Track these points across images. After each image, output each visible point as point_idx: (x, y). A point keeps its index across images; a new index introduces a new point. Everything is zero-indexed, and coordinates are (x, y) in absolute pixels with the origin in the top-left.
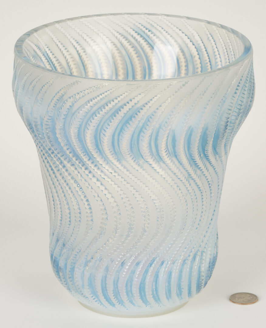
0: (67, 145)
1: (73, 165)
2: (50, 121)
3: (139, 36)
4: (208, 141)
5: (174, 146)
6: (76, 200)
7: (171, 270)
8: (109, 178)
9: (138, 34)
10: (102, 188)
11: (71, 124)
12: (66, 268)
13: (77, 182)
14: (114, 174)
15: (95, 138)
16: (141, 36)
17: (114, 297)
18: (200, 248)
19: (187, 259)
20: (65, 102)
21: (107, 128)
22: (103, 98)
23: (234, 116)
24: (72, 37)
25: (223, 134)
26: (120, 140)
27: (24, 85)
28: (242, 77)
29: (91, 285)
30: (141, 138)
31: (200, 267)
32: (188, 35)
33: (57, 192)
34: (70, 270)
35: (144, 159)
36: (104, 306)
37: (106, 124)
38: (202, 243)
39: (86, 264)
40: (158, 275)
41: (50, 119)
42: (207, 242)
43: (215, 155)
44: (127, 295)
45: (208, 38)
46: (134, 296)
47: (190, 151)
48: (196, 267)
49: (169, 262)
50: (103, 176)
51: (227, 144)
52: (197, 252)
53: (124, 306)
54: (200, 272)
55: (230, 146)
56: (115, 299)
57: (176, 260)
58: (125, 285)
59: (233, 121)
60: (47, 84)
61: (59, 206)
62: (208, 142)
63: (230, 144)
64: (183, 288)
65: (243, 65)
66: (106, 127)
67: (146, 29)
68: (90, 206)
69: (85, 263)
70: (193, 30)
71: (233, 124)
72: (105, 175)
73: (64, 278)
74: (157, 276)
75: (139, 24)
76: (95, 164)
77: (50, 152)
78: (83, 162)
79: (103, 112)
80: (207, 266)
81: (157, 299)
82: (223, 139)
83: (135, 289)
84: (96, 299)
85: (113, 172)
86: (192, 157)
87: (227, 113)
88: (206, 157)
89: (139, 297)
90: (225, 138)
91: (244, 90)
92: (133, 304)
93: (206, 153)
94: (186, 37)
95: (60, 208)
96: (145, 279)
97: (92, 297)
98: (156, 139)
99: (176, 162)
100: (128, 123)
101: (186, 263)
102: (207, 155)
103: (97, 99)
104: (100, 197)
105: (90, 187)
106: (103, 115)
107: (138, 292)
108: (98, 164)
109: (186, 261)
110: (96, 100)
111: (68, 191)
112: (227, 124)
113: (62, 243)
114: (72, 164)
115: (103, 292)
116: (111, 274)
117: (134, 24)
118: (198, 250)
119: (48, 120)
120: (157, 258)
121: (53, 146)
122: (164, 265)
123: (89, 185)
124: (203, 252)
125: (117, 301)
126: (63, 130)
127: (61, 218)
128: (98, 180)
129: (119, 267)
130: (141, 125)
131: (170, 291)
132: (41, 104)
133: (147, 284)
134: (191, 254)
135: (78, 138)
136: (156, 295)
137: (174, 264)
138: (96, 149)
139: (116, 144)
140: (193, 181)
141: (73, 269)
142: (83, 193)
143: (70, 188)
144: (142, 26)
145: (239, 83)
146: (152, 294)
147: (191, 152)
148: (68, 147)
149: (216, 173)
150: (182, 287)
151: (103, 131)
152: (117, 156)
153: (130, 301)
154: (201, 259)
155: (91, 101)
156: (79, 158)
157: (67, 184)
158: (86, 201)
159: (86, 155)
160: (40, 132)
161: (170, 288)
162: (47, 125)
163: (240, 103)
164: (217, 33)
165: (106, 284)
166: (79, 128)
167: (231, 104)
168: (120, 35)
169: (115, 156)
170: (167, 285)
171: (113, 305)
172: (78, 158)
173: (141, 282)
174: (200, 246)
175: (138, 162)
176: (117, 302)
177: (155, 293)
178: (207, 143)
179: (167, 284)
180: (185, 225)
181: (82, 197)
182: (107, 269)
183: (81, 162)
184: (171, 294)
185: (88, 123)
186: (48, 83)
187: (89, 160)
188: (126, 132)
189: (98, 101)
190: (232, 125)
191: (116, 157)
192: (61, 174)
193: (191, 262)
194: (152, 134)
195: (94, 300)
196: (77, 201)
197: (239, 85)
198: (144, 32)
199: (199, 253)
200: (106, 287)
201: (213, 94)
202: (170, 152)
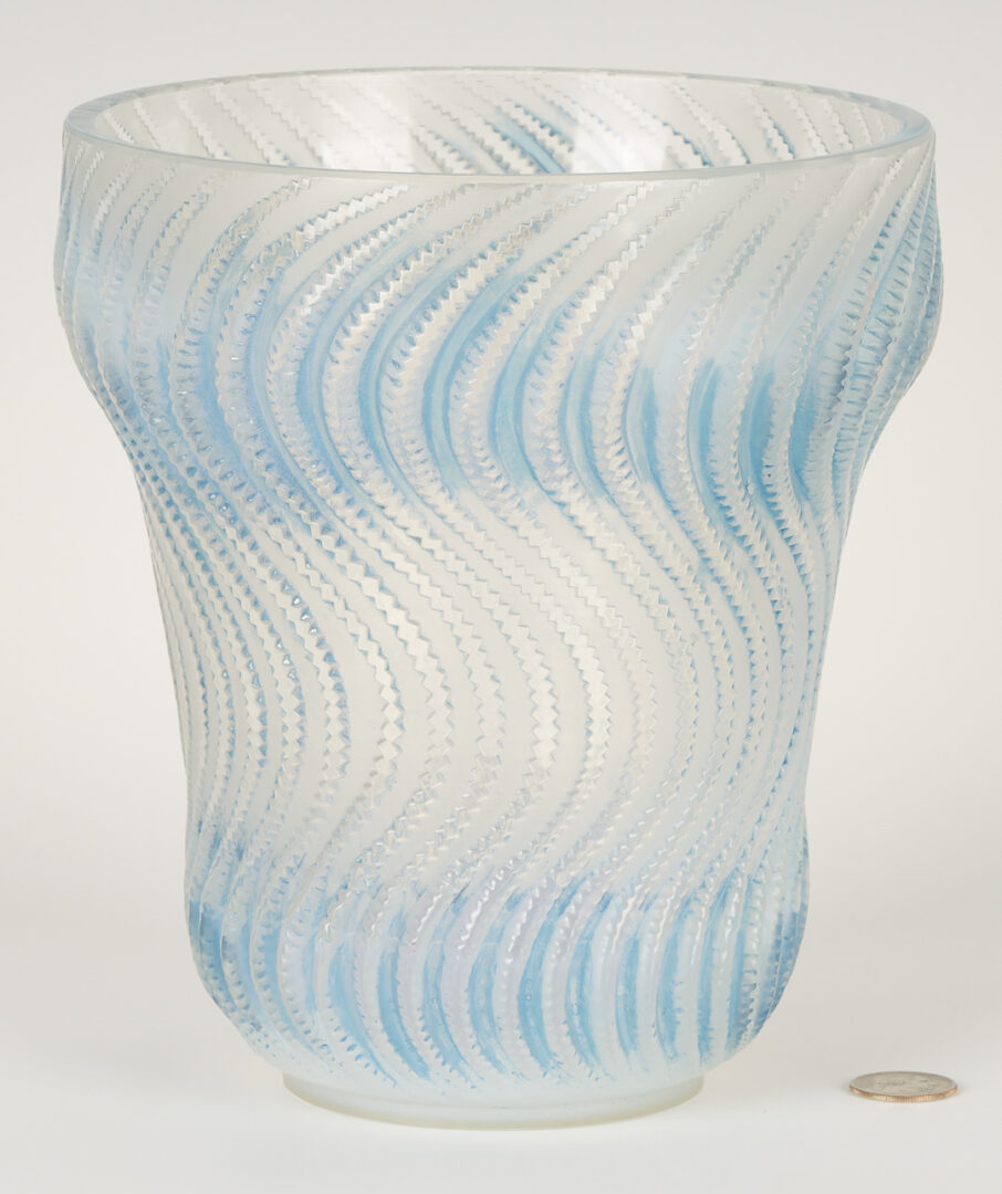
0: (255, 437)
1: (279, 520)
2: (192, 349)
3: (516, 152)
4: (772, 425)
5: (650, 436)
6: (287, 662)
7: (636, 934)
8: (408, 560)
9: (513, 146)
10: (385, 601)
11: (271, 350)
12: (246, 940)
13: (292, 589)
14: (428, 543)
15: (362, 401)
16: (524, 153)
17: (425, 1034)
18: (743, 865)
19: (696, 899)
20: (252, 267)
21: (405, 354)
22: (391, 238)
23: (870, 348)
24: (271, 143)
25: (830, 408)
26: (452, 399)
27: (100, 235)
28: (898, 204)
29: (343, 995)
30: (529, 392)
31: (741, 938)
32: (695, 141)
33: (216, 644)
34: (262, 943)
35: (539, 485)
36: (389, 1076)
37: (402, 342)
38: (749, 846)
39: (324, 911)
40: (588, 947)
41: (195, 344)
42: (769, 847)
43: (799, 500)
44: (475, 1023)
45: (769, 143)
46: (501, 1029)
47: (708, 462)
48: (727, 932)
49: (631, 901)
50: (389, 555)
51: (841, 465)
52: (732, 876)
53: (461, 1073)
54: (741, 956)
55: (851, 486)
56: (430, 1042)
57: (656, 897)
58: (465, 983)
59: (865, 370)
60: (185, 206)
61: (223, 698)
62: (773, 431)
63: (853, 478)
64: (680, 1010)
65: (902, 160)
66: (402, 352)
67: (542, 127)
68: (338, 680)
69: (319, 908)
70: (714, 119)
71: (865, 381)
72: (396, 548)
73: (239, 983)
74: (584, 954)
75: (517, 106)
76: (357, 508)
77: (192, 482)
78: (314, 505)
79: (391, 291)
80: (769, 940)
81: (585, 1046)
82: (829, 428)
83: (504, 1002)
84: (358, 1051)
85: (423, 533)
86: (716, 487)
87: (843, 330)
88: (766, 495)
89: (518, 1033)
90: (836, 424)
91: (906, 257)
92: (496, 1064)
93: (766, 480)
94: (689, 146)
95: (227, 704)
96: (541, 963)
97: (344, 1040)
98: (585, 403)
99: (658, 503)
100: (484, 332)
101: (691, 912)
102: (769, 490)
103: (368, 244)
104: (376, 642)
105: (339, 605)
106: (392, 305)
107: (515, 1012)
108: (370, 508)
109: (693, 906)
110: (365, 249)
111: (258, 629)
112: (845, 368)
113: (234, 847)
114: (274, 516)
115: (383, 1017)
116: (414, 941)
117: (498, 109)
118: (737, 869)
119: (187, 348)
120: (584, 879)
121: (204, 449)
122: (611, 911)
123: (336, 594)
124: (752, 882)
125: (436, 1051)
126: (244, 378)
127: (232, 742)
128: (368, 573)
129: (444, 916)
130: (529, 343)
131: (631, 1014)
132: (162, 292)
133: (548, 978)
134: (712, 880)
136: (579, 1031)
137: (647, 909)
138: (362, 442)
139: (437, 424)
140: (716, 585)
141: (272, 942)
142: (314, 630)
143: (264, 617)
144: (527, 113)
145: (887, 225)
146: (565, 1022)
147: (713, 464)
148: (258, 445)
149: (804, 576)
150: (677, 1004)
151: (390, 369)
152: (441, 471)
153: (483, 1052)
154: (747, 907)
155: (348, 252)
156: (302, 488)
157: (256, 603)
158: (325, 660)
159: (324, 470)
160: (155, 405)
161: (634, 1002)
162: (185, 367)
163: (891, 301)
164: (800, 120)
165: (395, 983)
166: (303, 363)
167: (858, 298)
168: (448, 148)
169: (434, 471)
170: (620, 993)
171: (422, 1069)
172: (295, 488)
173: (525, 973)
174: (744, 854)
175: (517, 493)
176: (437, 1056)
177: (576, 1021)
178: (771, 436)
179: (621, 990)
180: (688, 760)
181: (311, 642)
182: (401, 927)
183: (308, 505)
184: (635, 1027)
185: (336, 338)
186: (187, 203)
187: (337, 490)
188: (475, 366)
189: (373, 251)
190: (860, 382)
191: (438, 475)
192: (231, 566)
193: (711, 909)
194: (569, 380)
195: (350, 1053)
196: (292, 663)
197: (887, 230)
198: (533, 136)
199: (740, 882)
200: (395, 1000)
201: (794, 245)
202: (635, 458)
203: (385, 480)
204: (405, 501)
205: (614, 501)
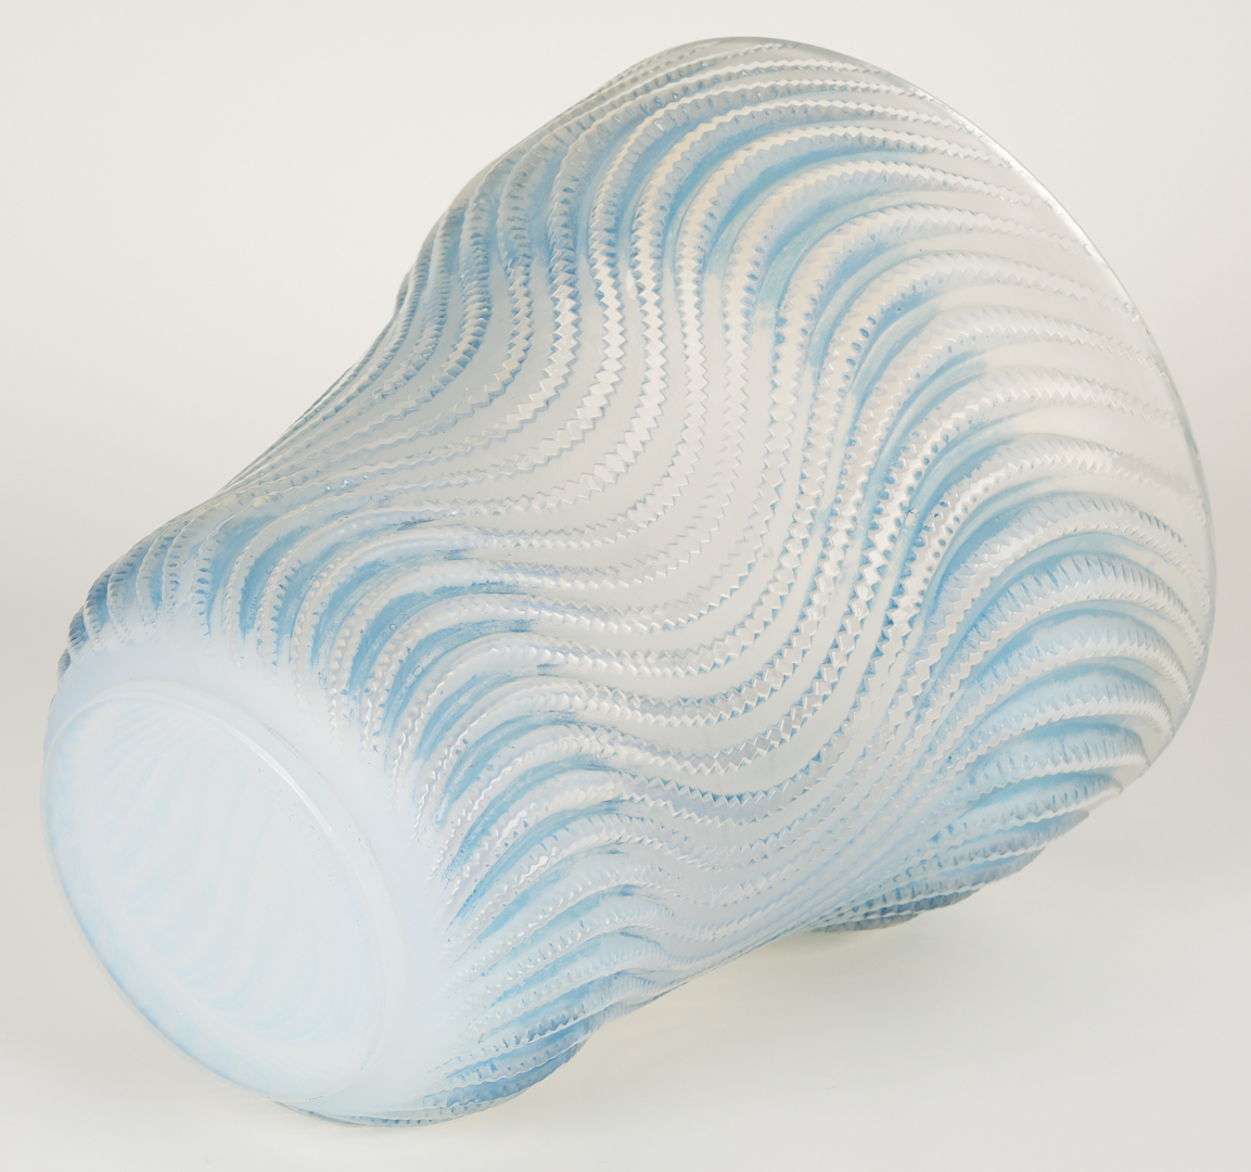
14: (647, 294)
72: (616, 286)
81: (395, 705)
84: (206, 587)
85: (650, 286)
97: (203, 570)
104: (530, 342)
120: (524, 593)
135: (640, 155)
159: (612, 214)
175: (754, 305)
191: (707, 249)
202: (864, 366)
203: (659, 235)
204: (659, 258)
205: (819, 378)
